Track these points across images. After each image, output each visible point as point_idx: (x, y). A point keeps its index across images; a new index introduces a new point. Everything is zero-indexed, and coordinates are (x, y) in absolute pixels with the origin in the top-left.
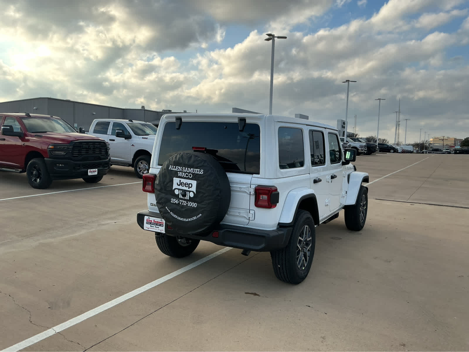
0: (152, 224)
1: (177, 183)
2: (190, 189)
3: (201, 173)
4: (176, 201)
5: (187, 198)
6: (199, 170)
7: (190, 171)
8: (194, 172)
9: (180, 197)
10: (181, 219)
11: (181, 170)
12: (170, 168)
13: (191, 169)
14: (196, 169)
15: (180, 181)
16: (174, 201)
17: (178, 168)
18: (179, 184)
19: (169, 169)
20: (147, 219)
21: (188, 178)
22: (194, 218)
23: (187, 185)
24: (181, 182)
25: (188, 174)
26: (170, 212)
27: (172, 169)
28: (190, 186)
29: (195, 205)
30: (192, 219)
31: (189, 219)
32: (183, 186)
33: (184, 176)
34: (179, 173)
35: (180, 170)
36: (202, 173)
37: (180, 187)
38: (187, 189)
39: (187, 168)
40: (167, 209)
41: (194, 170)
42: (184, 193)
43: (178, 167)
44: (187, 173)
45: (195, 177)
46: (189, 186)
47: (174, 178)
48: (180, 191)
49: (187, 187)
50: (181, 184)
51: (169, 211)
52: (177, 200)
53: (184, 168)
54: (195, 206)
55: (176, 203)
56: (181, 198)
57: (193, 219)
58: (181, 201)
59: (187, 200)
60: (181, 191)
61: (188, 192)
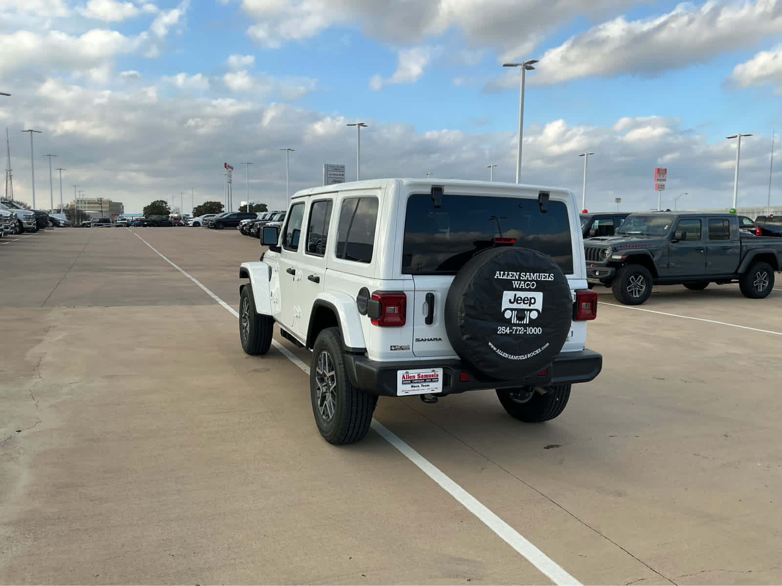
0: (416, 381)
1: (510, 300)
2: (532, 307)
3: (550, 279)
4: (506, 330)
5: (526, 321)
6: (548, 274)
7: (533, 278)
8: (539, 278)
9: (513, 322)
10: (516, 358)
11: (517, 278)
12: (497, 275)
13: (535, 274)
14: (543, 274)
15: (515, 295)
16: (503, 330)
17: (511, 274)
18: (512, 301)
19: (496, 277)
20: (404, 376)
21: (530, 290)
22: (537, 351)
23: (528, 300)
24: (517, 297)
25: (530, 283)
26: (497, 350)
27: (501, 277)
28: (533, 301)
29: (538, 331)
30: (533, 354)
31: (529, 355)
32: (521, 303)
33: (524, 287)
34: (513, 282)
35: (515, 277)
36: (552, 278)
37: (515, 306)
38: (526, 307)
39: (528, 274)
40: (492, 346)
41: (539, 275)
42: (521, 314)
43: (513, 273)
44: (529, 281)
45: (541, 286)
46: (530, 301)
47: (505, 292)
48: (514, 312)
49: (527, 303)
50: (516, 300)
51: (495, 349)
52: (508, 328)
53: (524, 274)
54: (540, 332)
55: (506, 333)
56: (515, 322)
57: (535, 353)
58: (515, 328)
59: (525, 326)
60: (516, 312)
61: (528, 312)
